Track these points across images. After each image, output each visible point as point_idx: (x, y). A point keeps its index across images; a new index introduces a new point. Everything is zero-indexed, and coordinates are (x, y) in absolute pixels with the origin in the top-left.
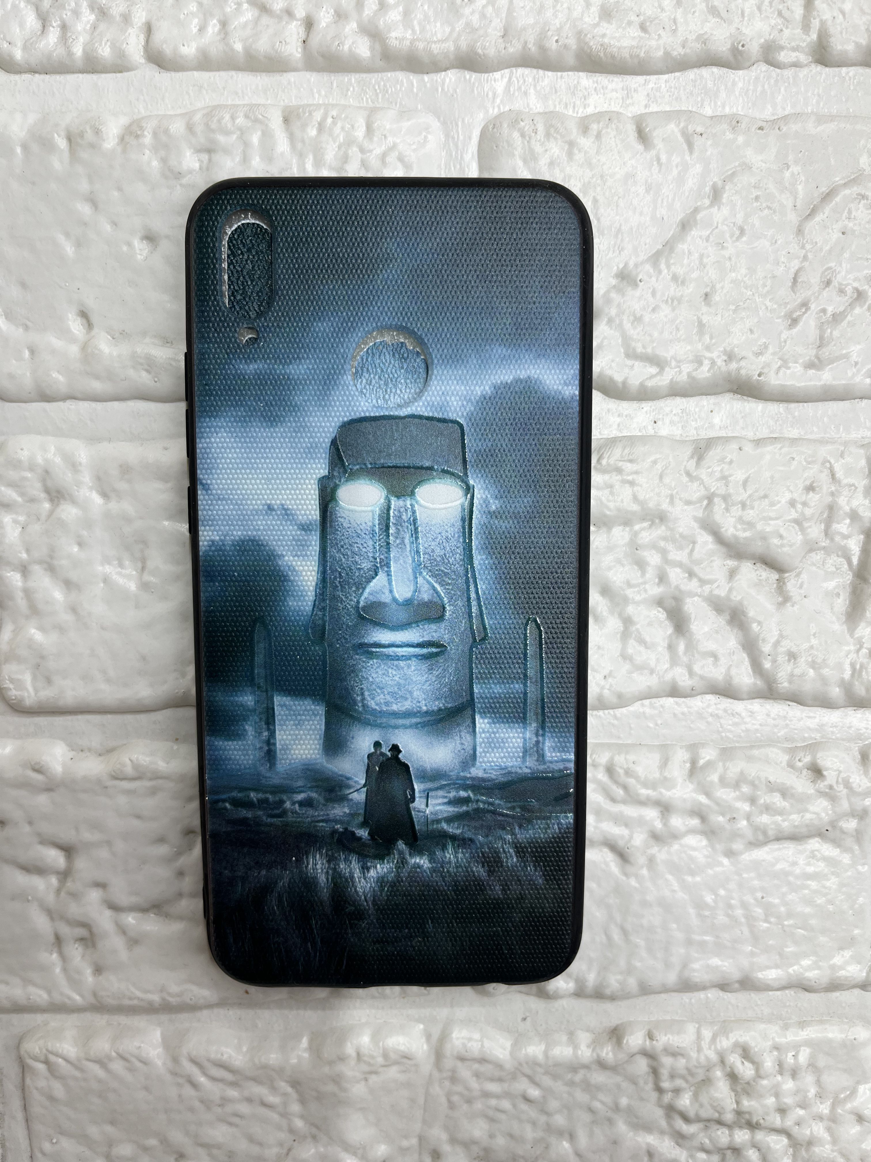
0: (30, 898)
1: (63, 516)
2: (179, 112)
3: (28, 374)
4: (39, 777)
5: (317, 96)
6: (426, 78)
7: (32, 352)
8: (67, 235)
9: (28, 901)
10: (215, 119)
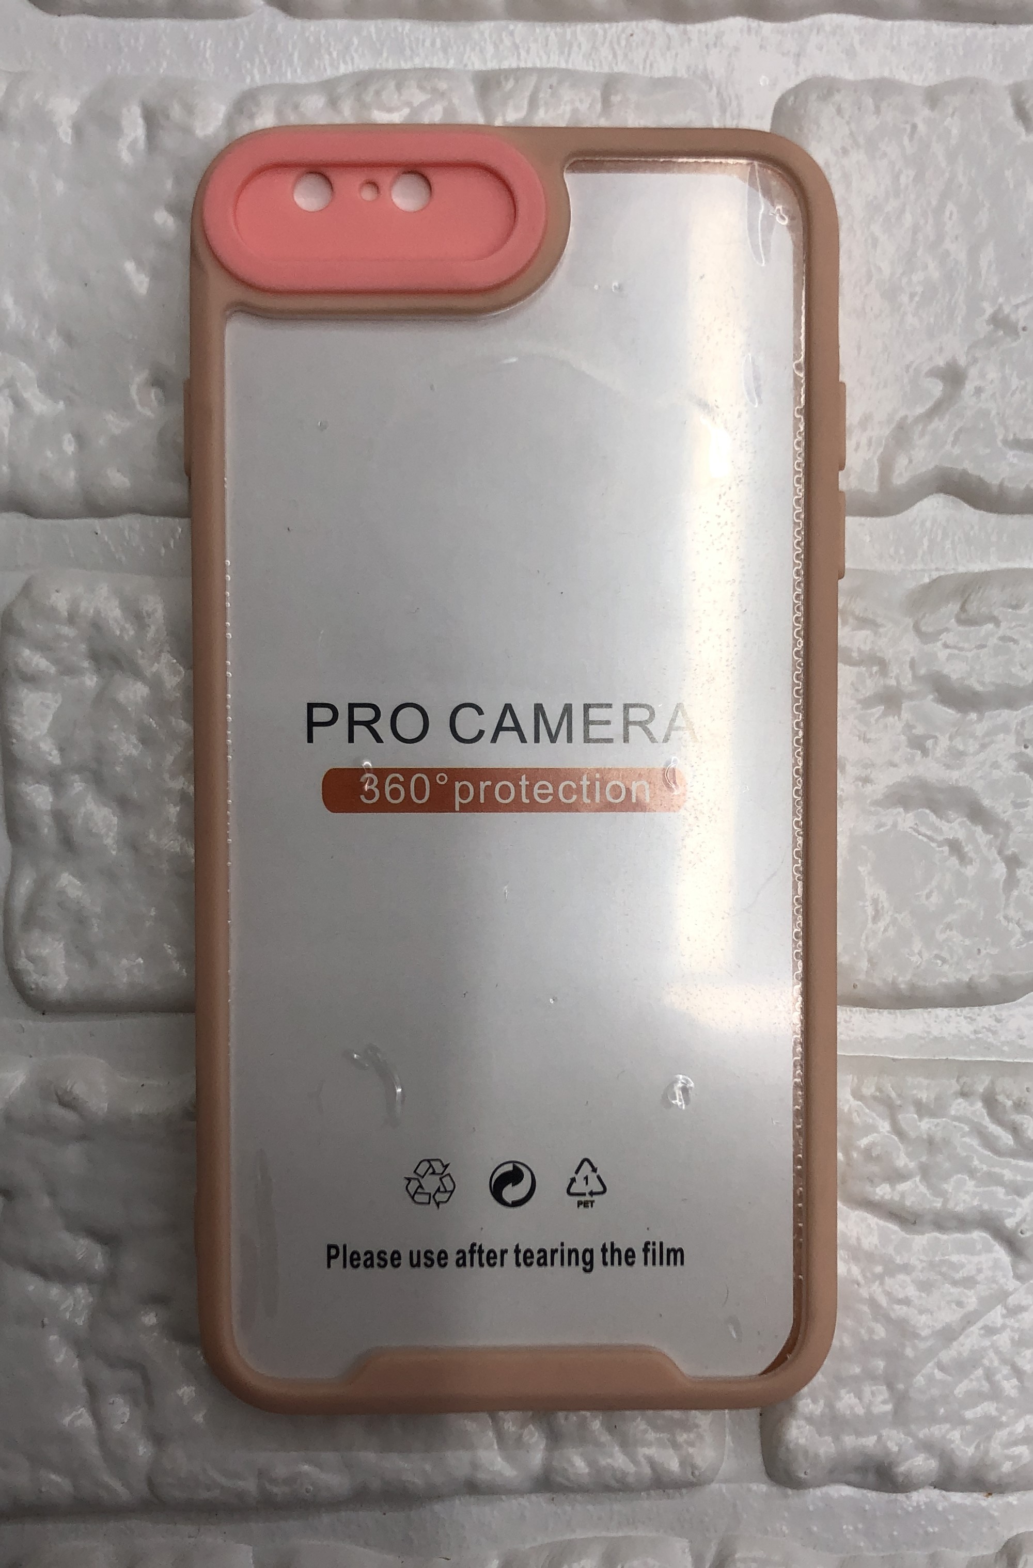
0: (46, 1321)
1: (121, 696)
2: (313, 79)
3: (72, 474)
4: (70, 1116)
5: (523, 53)
6: (689, 27)
7: (81, 439)
8: (140, 263)
9: (43, 1325)
10: (372, 89)
